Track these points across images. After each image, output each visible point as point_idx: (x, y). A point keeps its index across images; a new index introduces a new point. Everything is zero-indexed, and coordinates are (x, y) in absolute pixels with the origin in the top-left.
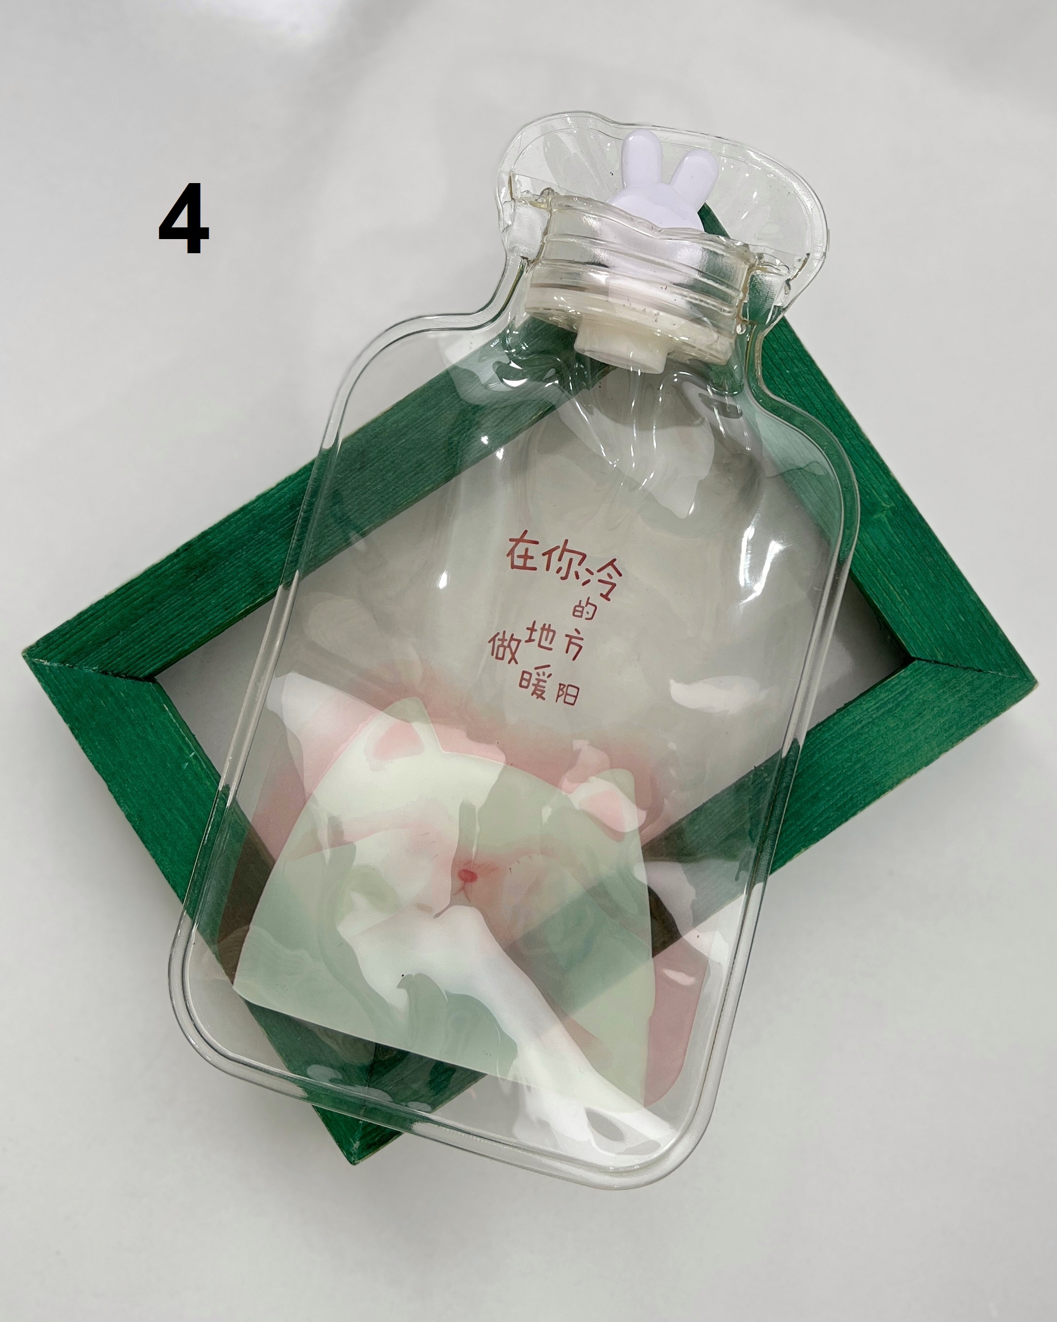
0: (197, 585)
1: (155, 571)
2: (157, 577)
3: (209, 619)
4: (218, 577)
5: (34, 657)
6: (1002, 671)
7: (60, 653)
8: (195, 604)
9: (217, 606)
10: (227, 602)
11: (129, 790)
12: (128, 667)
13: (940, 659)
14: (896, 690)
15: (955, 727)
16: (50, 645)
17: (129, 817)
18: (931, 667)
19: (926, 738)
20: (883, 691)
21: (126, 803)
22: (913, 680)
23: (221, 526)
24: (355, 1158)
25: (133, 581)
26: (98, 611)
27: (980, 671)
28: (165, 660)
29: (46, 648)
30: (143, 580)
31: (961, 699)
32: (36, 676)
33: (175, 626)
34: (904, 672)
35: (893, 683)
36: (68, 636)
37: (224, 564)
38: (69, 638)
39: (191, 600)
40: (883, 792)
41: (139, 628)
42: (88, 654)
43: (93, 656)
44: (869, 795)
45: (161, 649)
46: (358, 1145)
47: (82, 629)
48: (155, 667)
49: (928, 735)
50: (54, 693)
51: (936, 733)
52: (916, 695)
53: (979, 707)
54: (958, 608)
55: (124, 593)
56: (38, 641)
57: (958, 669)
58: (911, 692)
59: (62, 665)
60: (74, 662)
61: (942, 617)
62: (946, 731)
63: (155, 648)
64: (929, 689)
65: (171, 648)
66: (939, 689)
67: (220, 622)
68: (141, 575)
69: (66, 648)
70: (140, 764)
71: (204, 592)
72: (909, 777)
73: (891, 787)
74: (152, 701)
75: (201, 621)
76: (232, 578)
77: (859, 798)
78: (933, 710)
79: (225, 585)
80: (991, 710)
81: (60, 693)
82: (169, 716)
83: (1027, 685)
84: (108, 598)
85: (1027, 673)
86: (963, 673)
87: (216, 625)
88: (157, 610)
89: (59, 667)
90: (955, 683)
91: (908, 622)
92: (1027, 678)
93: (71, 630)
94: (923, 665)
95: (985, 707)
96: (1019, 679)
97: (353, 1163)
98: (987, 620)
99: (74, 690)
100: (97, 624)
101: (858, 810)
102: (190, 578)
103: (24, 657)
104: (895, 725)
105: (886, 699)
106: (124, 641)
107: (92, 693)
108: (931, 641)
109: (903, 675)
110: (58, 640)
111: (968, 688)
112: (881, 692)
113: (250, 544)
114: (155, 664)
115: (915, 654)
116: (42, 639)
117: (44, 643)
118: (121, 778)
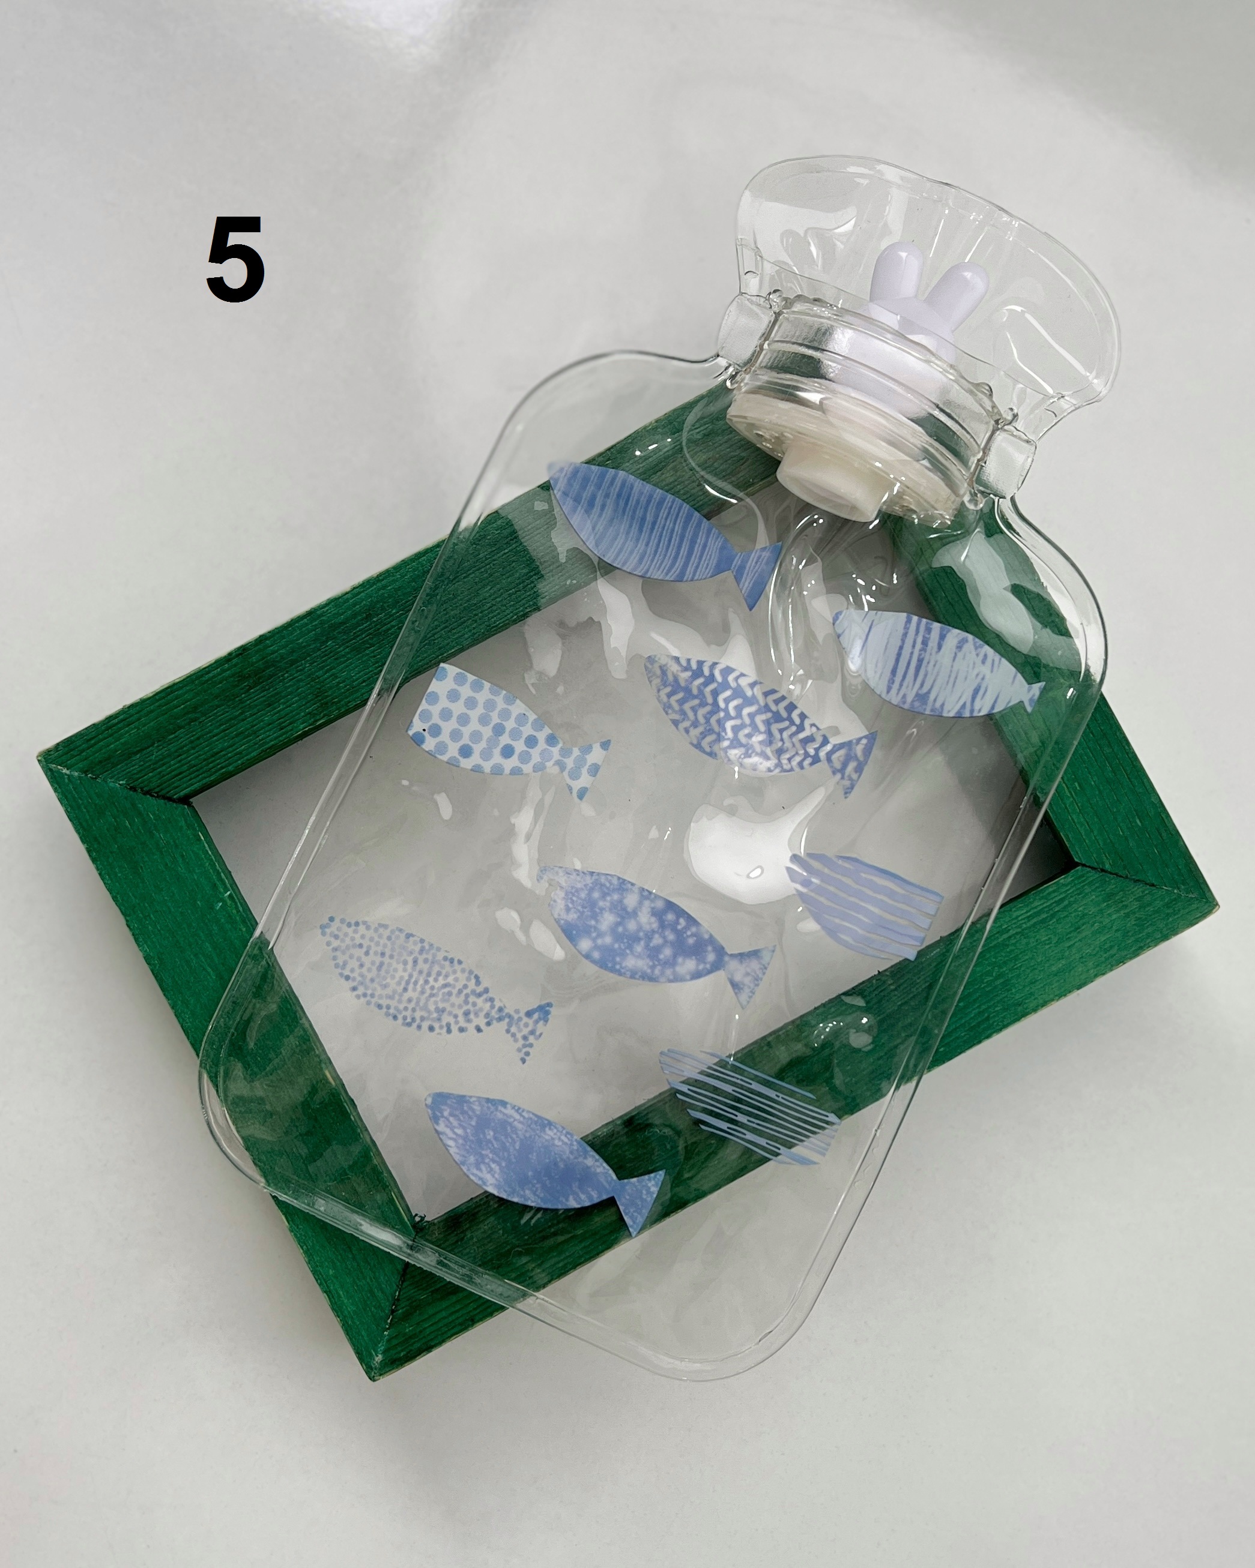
0: (250, 697)
1: (202, 676)
2: (204, 683)
3: (260, 737)
4: (274, 690)
5: (51, 763)
6: (1178, 888)
7: (84, 760)
8: (246, 719)
9: (270, 724)
10: (282, 720)
11: (150, 927)
12: (161, 784)
13: (1107, 867)
14: (1052, 899)
15: (1116, 948)
16: (72, 750)
17: (148, 959)
18: (1097, 876)
19: (1082, 957)
20: (1037, 898)
21: (146, 943)
22: (1074, 888)
23: (283, 630)
24: (375, 1373)
25: (174, 684)
26: (131, 716)
27: (1153, 885)
28: (204, 781)
29: (67, 753)
30: (186, 686)
31: (1127, 915)
32: (52, 785)
33: (220, 743)
34: (1064, 878)
35: (1051, 890)
36: (93, 742)
37: (283, 676)
38: (95, 744)
39: (241, 714)
40: (1025, 1014)
41: (178, 740)
42: (114, 765)
43: (120, 768)
44: (1009, 1016)
45: (202, 768)
46: (381, 1359)
47: (111, 735)
48: (192, 788)
49: (1084, 955)
50: (71, 806)
51: (1095, 952)
52: (1075, 906)
53: (1147, 927)
54: (1135, 810)
55: (164, 698)
56: (58, 744)
57: (1128, 880)
58: (1069, 902)
59: (83, 775)
60: (98, 772)
61: (1115, 819)
62: (1106, 951)
63: (195, 766)
64: (1091, 901)
65: (213, 768)
66: (1104, 902)
67: (272, 743)
68: (184, 680)
69: (90, 756)
70: (166, 898)
71: (256, 706)
72: (1057, 1000)
73: (1035, 1010)
74: (185, 827)
75: (251, 740)
76: (290, 693)
77: (996, 1019)
78: (1092, 925)
79: (282, 701)
80: (1161, 932)
81: (79, 807)
82: (204, 846)
83: (1206, 907)
84: (143, 702)
85: (1207, 894)
86: (1132, 886)
87: (267, 746)
88: (201, 722)
89: (79, 777)
90: (1122, 898)
91: (1076, 820)
92: (1207, 899)
93: (99, 735)
94: (1088, 872)
95: (1155, 927)
96: (1197, 900)
97: (372, 1379)
98: (1167, 827)
99: (96, 805)
100: (127, 732)
101: (994, 1032)
102: (242, 689)
103: (39, 760)
104: (1046, 938)
105: (1039, 909)
106: (159, 753)
107: (115, 810)
108: (1099, 845)
109: (1062, 881)
110: (80, 746)
111: (1136, 904)
112: (1035, 900)
113: (315, 655)
114: (192, 785)
115: (1080, 859)
116: (62, 742)
117: (64, 747)
118: (142, 913)
